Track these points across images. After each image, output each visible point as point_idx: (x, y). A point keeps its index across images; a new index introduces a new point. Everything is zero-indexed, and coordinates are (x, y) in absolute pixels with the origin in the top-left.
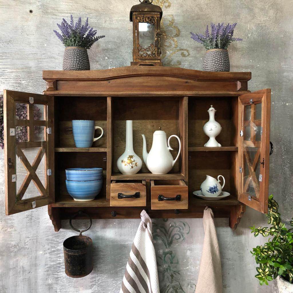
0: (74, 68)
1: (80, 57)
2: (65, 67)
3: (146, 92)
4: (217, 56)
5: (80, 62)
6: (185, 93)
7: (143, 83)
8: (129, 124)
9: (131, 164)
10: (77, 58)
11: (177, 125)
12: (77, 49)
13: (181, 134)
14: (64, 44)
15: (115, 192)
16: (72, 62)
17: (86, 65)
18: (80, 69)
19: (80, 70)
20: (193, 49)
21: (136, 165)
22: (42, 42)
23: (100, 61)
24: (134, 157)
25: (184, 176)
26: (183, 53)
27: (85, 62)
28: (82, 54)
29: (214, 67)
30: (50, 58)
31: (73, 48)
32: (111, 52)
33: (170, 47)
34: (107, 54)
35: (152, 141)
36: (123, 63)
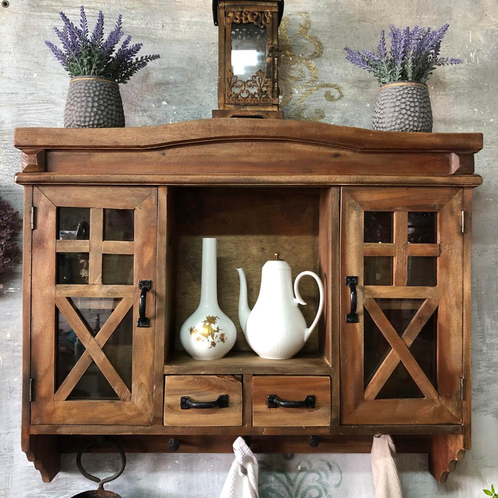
0: (87, 124)
1: (101, 99)
2: (68, 121)
3: (246, 177)
4: (404, 98)
5: (102, 111)
6: (334, 179)
7: (237, 156)
8: (209, 245)
9: (210, 337)
10: (94, 101)
11: (315, 247)
12: (95, 82)
13: (324, 270)
14: (67, 70)
15: (174, 395)
16: (83, 109)
17: (113, 117)
18: (99, 125)
19: (101, 127)
20: (350, 85)
21: (223, 340)
22: (27, 69)
23: (149, 109)
24: (217, 321)
25: (331, 366)
26: (329, 92)
27: (113, 110)
28: (107, 93)
29: (399, 121)
30: (44, 103)
31: (84, 79)
32: (174, 89)
33: (302, 80)
34: (165, 94)
35: (260, 281)
36: (201, 115)
